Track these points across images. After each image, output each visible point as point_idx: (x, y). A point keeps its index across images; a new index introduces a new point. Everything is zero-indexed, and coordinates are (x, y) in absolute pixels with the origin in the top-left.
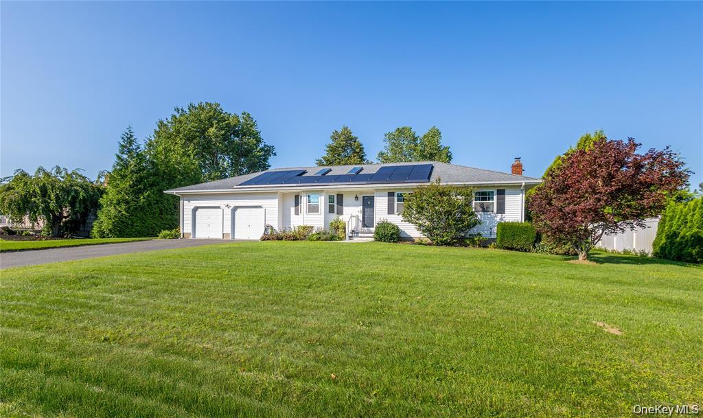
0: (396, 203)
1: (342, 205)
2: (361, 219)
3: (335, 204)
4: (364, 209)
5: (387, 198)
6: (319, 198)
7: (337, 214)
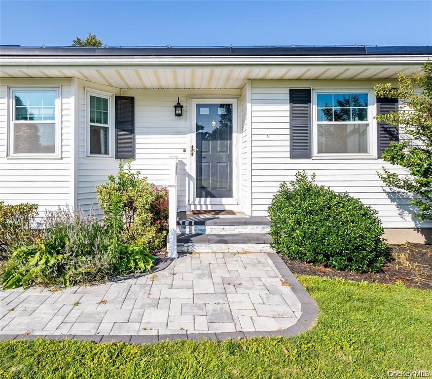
0: (315, 123)
1: (132, 131)
2: (194, 175)
3: (111, 124)
4: (198, 145)
5: (287, 107)
6: (58, 102)
7: (117, 157)
